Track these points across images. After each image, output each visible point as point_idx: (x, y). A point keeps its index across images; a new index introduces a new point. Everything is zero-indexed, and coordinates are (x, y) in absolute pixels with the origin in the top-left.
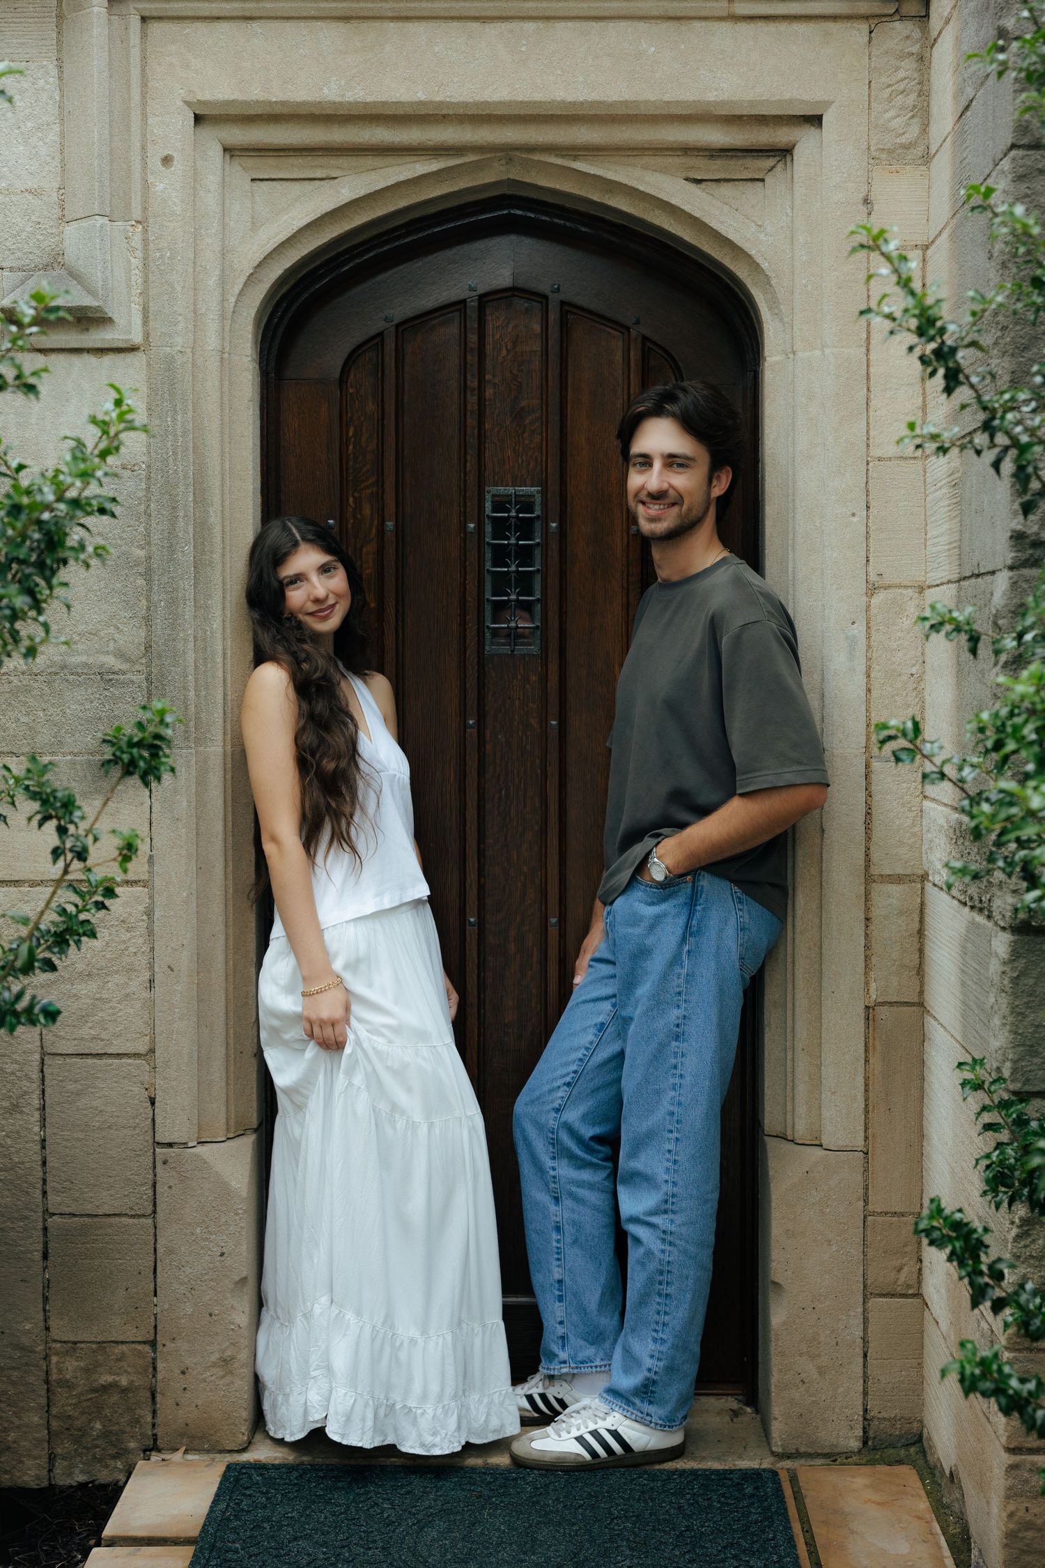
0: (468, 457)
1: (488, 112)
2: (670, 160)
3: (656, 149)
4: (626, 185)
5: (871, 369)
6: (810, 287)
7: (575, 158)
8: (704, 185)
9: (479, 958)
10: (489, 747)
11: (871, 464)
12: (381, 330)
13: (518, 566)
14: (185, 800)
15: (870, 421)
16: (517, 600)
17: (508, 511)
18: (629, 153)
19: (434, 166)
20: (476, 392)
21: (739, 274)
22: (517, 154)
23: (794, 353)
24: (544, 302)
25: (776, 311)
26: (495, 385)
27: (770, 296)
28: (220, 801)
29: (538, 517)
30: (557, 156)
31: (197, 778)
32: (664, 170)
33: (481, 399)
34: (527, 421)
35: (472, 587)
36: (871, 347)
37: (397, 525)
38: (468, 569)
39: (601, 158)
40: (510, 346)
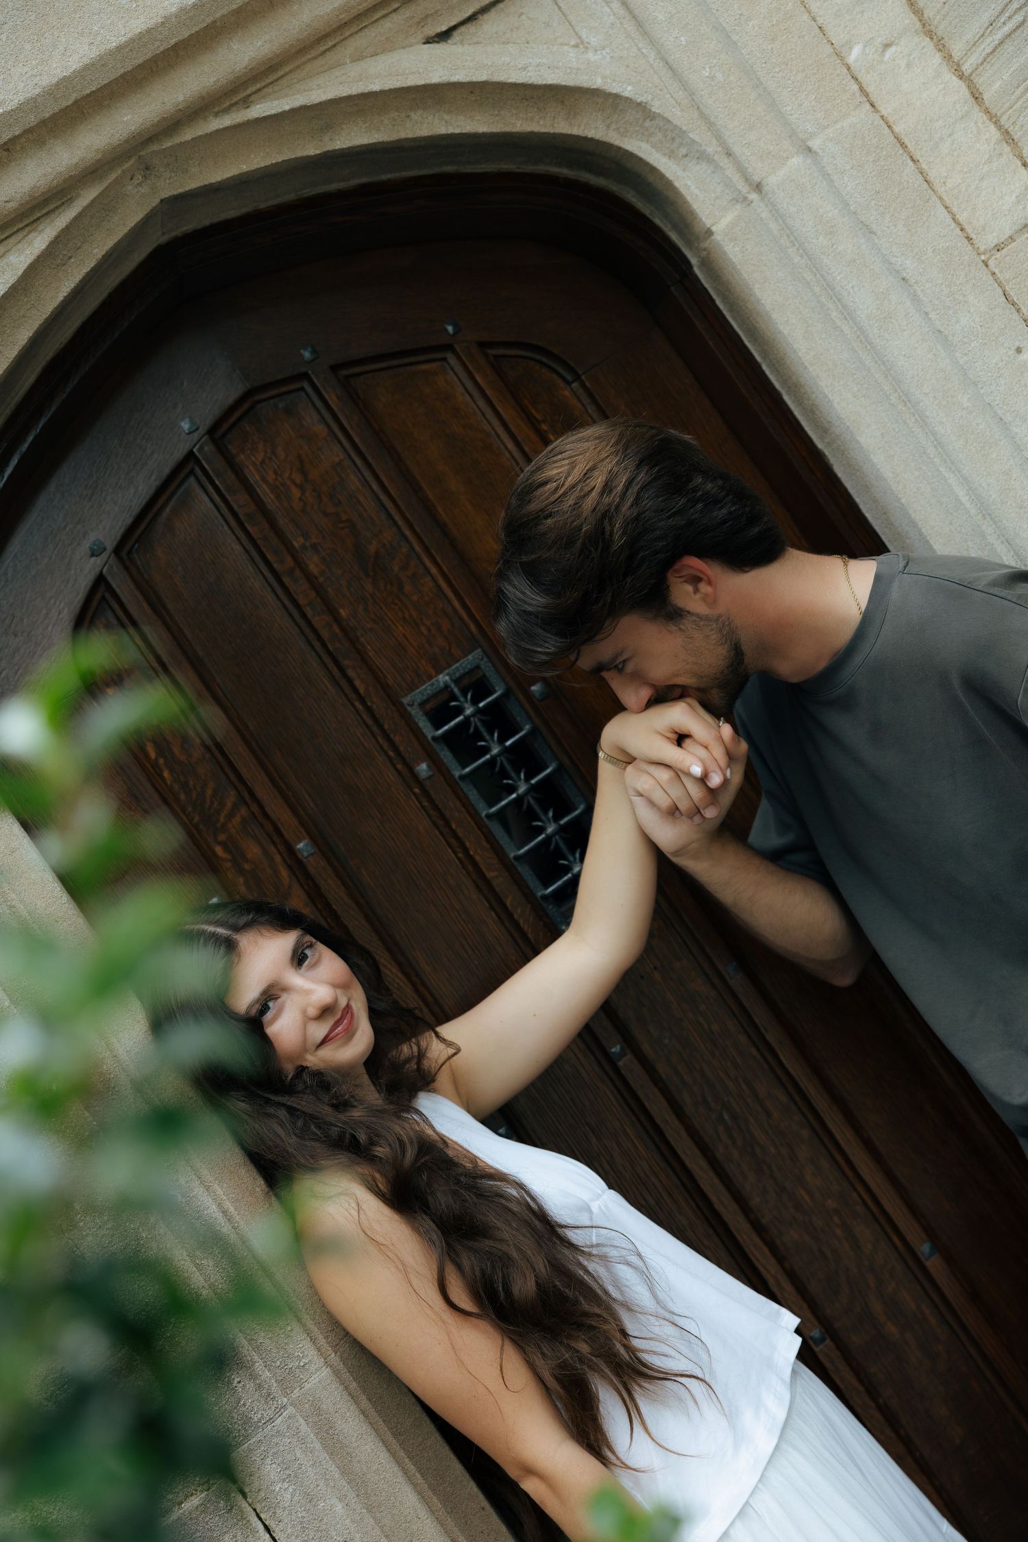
0: (351, 673)
1: (74, 97)
2: (387, 24)
3: (359, 17)
4: (349, 98)
5: (896, 129)
6: (719, 76)
7: (246, 102)
8: (456, 35)
9: (861, 1381)
10: (662, 1068)
11: (991, 263)
12: (98, 570)
13: (528, 779)
14: (335, 1501)
15: (948, 203)
16: (562, 830)
17: (459, 711)
18: (322, 49)
19: (38, 242)
20: (298, 573)
21: (591, 134)
22: (155, 147)
23: (758, 187)
24: (306, 385)
25: (683, 151)
26: (314, 547)
27: (660, 135)
28: (383, 1456)
29: (507, 694)
30: (216, 115)
31: (325, 1447)
32: (388, 46)
33: (309, 577)
34: (396, 569)
35: (482, 855)
36: (873, 98)
37: (313, 840)
38: (460, 833)
39: (284, 81)
40: (298, 478)
